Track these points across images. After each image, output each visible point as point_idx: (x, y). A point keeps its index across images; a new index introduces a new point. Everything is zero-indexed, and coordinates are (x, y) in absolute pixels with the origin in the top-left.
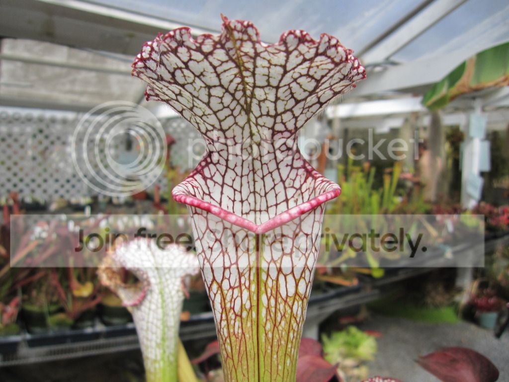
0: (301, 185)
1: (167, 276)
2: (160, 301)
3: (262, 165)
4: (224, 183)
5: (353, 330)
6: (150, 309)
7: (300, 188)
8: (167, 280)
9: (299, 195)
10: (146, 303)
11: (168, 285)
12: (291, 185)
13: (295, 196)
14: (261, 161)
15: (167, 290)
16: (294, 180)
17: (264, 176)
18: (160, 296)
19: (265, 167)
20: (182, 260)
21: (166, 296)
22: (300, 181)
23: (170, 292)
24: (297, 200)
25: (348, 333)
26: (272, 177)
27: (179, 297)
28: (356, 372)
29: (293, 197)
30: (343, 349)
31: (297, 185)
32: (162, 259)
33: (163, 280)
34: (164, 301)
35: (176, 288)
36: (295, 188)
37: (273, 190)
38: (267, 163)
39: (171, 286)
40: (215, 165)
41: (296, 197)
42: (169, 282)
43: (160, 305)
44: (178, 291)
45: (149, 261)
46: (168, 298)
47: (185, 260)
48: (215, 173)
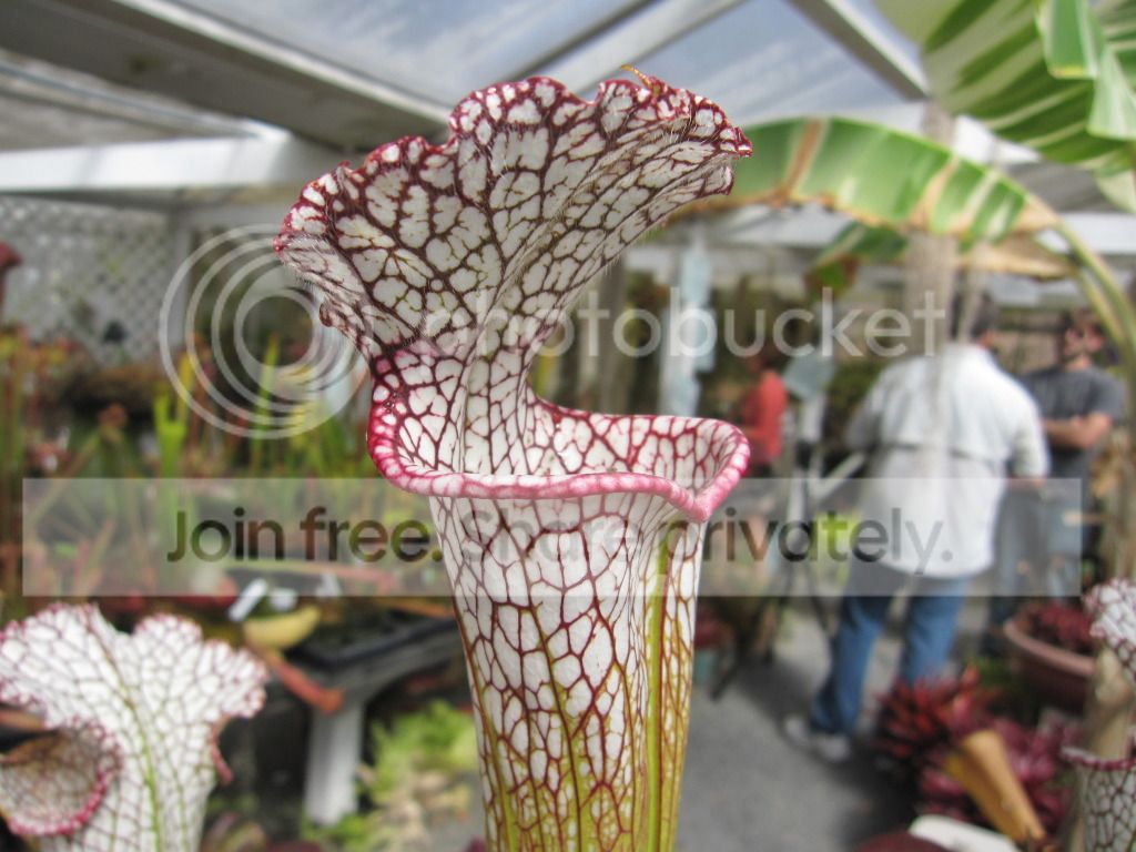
0: (551, 439)
1: (162, 724)
2: (147, 807)
3: (490, 405)
4: (437, 461)
5: (440, 708)
6: (113, 837)
7: (551, 445)
8: (162, 736)
9: (552, 459)
10: (104, 822)
11: (167, 754)
12: (532, 443)
13: (543, 464)
14: (488, 397)
15: (165, 770)
16: (534, 431)
17: (491, 432)
18: (146, 792)
19: (495, 409)
20: (197, 663)
21: (163, 788)
22: (546, 432)
23: (175, 774)
24: (549, 470)
25: (430, 715)
26: (505, 430)
27: (202, 784)
28: (445, 800)
29: (539, 466)
30: (419, 753)
31: (542, 440)
32: (139, 669)
33: (153, 739)
34: (157, 806)
35: (193, 758)
36: (539, 447)
37: (506, 460)
38: (499, 399)
39: (175, 757)
40: (418, 418)
41: (545, 465)
42: (169, 742)
43: (146, 822)
44: (198, 768)
45: (101, 680)
46: (170, 792)
47: (204, 667)
48: (420, 439)
